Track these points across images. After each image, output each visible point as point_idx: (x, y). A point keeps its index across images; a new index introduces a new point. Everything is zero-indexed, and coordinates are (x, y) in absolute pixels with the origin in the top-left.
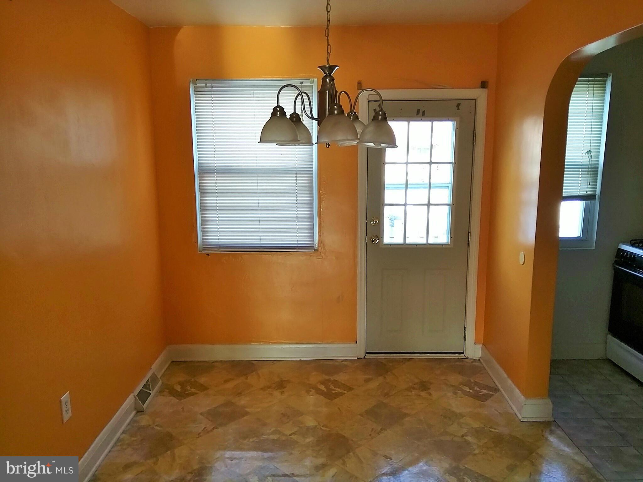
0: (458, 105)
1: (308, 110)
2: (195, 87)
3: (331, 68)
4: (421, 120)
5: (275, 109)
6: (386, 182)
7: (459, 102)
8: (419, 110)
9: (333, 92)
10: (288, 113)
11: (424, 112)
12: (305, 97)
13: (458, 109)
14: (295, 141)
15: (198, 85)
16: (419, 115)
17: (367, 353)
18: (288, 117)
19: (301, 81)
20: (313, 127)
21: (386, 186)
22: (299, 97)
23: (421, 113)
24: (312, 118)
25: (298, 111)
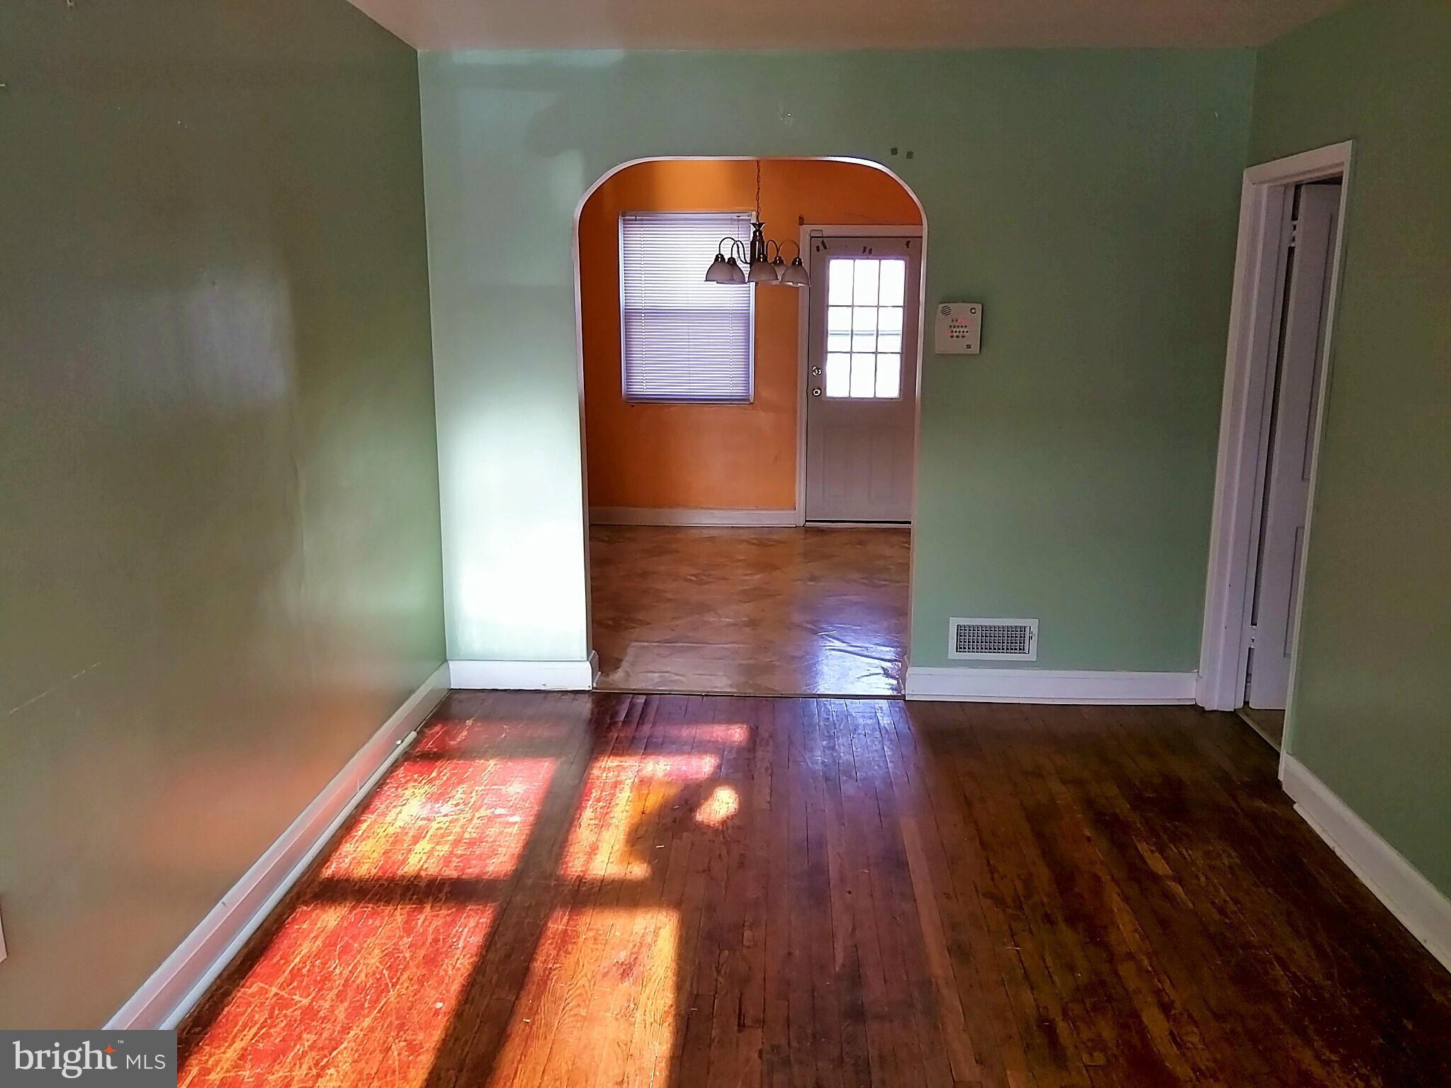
0: (908, 243)
1: (742, 256)
2: (624, 220)
3: (760, 225)
4: (868, 259)
5: (717, 256)
6: (829, 328)
7: (909, 239)
8: (865, 248)
9: (762, 242)
10: (727, 257)
11: (870, 251)
12: (740, 246)
13: (908, 247)
14: (731, 281)
15: (627, 218)
16: (865, 254)
17: (807, 521)
18: (726, 261)
19: (738, 215)
20: (745, 269)
21: (829, 332)
22: (735, 246)
23: (867, 251)
24: (746, 263)
25: (735, 256)
